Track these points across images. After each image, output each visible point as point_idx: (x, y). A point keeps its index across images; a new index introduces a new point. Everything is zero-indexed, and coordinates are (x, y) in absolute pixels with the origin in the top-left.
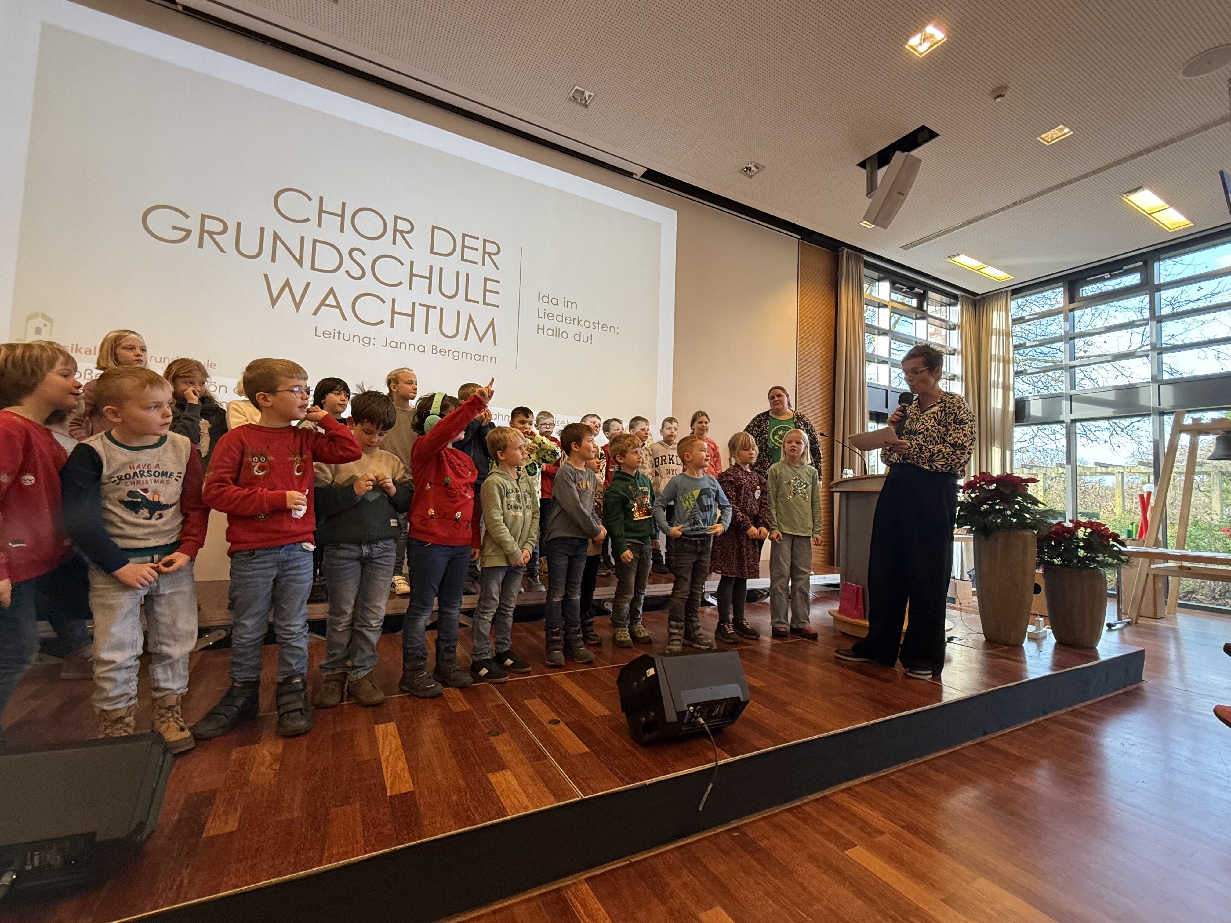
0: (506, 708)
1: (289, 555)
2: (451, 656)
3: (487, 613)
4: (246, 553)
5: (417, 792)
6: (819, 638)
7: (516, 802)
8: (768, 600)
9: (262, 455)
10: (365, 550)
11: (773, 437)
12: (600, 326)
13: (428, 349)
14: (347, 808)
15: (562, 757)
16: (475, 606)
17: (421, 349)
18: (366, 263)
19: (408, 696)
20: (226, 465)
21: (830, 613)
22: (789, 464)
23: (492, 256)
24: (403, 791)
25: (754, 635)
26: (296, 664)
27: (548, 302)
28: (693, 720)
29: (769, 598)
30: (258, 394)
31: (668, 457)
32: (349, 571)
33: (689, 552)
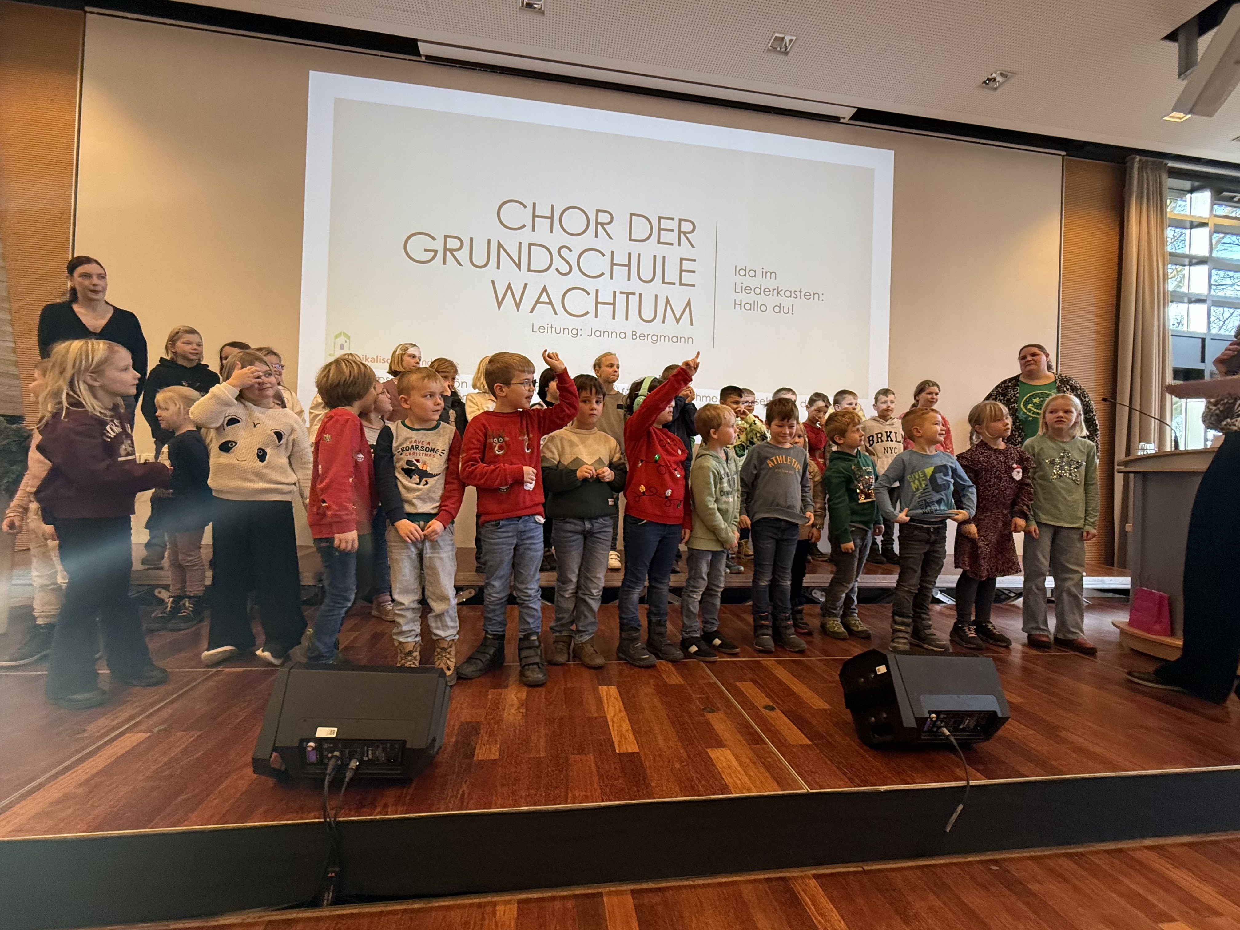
0: (718, 686)
1: (525, 526)
2: (662, 630)
3: (695, 592)
4: (494, 523)
5: (642, 754)
6: (1099, 653)
7: (738, 782)
8: (1020, 602)
9: (500, 437)
10: (588, 525)
11: (1025, 405)
12: (803, 294)
13: (629, 335)
14: (584, 757)
15: (782, 745)
16: (684, 584)
17: (622, 335)
18: (572, 258)
19: (625, 663)
20: (474, 447)
21: (1113, 624)
22: (1051, 438)
23: (688, 235)
24: (630, 751)
25: (1003, 642)
26: (533, 623)
27: (745, 275)
28: (935, 729)
29: (1021, 599)
30: (496, 385)
31: (885, 434)
32: (574, 543)
33: (920, 541)
